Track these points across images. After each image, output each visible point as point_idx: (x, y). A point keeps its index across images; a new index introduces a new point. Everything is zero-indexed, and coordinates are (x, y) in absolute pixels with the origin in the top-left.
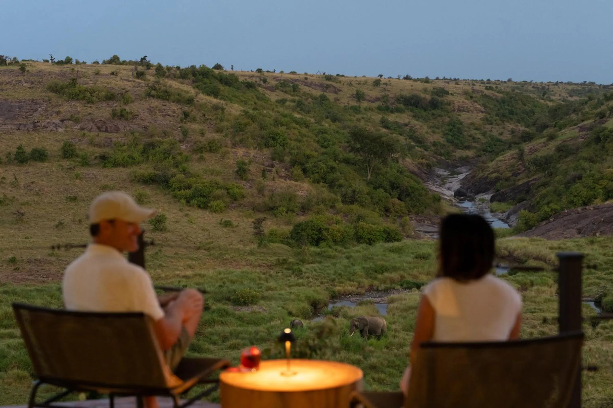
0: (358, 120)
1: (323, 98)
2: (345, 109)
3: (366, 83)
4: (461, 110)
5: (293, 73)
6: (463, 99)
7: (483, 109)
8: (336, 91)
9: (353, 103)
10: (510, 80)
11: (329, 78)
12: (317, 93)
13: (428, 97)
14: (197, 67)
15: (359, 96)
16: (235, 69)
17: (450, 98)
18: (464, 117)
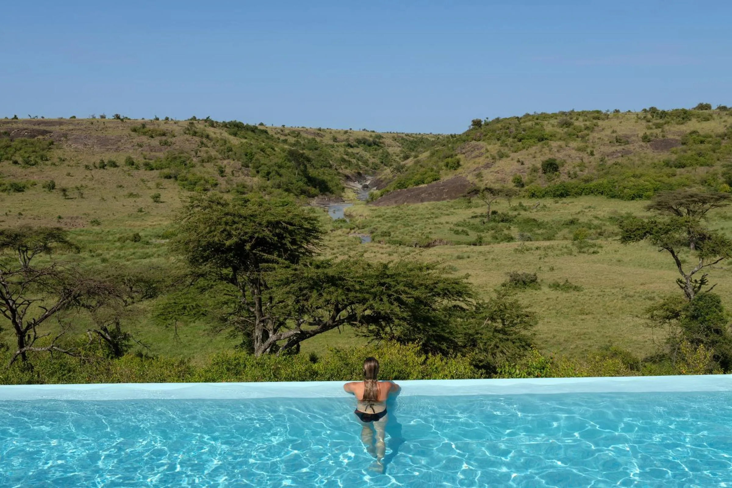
0: (332, 151)
1: (314, 139)
2: (326, 145)
3: (339, 132)
4: (389, 146)
5: (303, 127)
6: (391, 141)
7: (400, 145)
8: (322, 136)
9: (331, 142)
10: (431, 133)
11: (320, 130)
12: (310, 137)
13: (371, 139)
14: (245, 124)
15: (335, 139)
16: (274, 126)
17: (384, 140)
18: (390, 150)
